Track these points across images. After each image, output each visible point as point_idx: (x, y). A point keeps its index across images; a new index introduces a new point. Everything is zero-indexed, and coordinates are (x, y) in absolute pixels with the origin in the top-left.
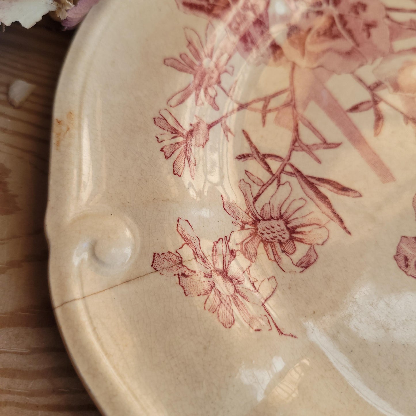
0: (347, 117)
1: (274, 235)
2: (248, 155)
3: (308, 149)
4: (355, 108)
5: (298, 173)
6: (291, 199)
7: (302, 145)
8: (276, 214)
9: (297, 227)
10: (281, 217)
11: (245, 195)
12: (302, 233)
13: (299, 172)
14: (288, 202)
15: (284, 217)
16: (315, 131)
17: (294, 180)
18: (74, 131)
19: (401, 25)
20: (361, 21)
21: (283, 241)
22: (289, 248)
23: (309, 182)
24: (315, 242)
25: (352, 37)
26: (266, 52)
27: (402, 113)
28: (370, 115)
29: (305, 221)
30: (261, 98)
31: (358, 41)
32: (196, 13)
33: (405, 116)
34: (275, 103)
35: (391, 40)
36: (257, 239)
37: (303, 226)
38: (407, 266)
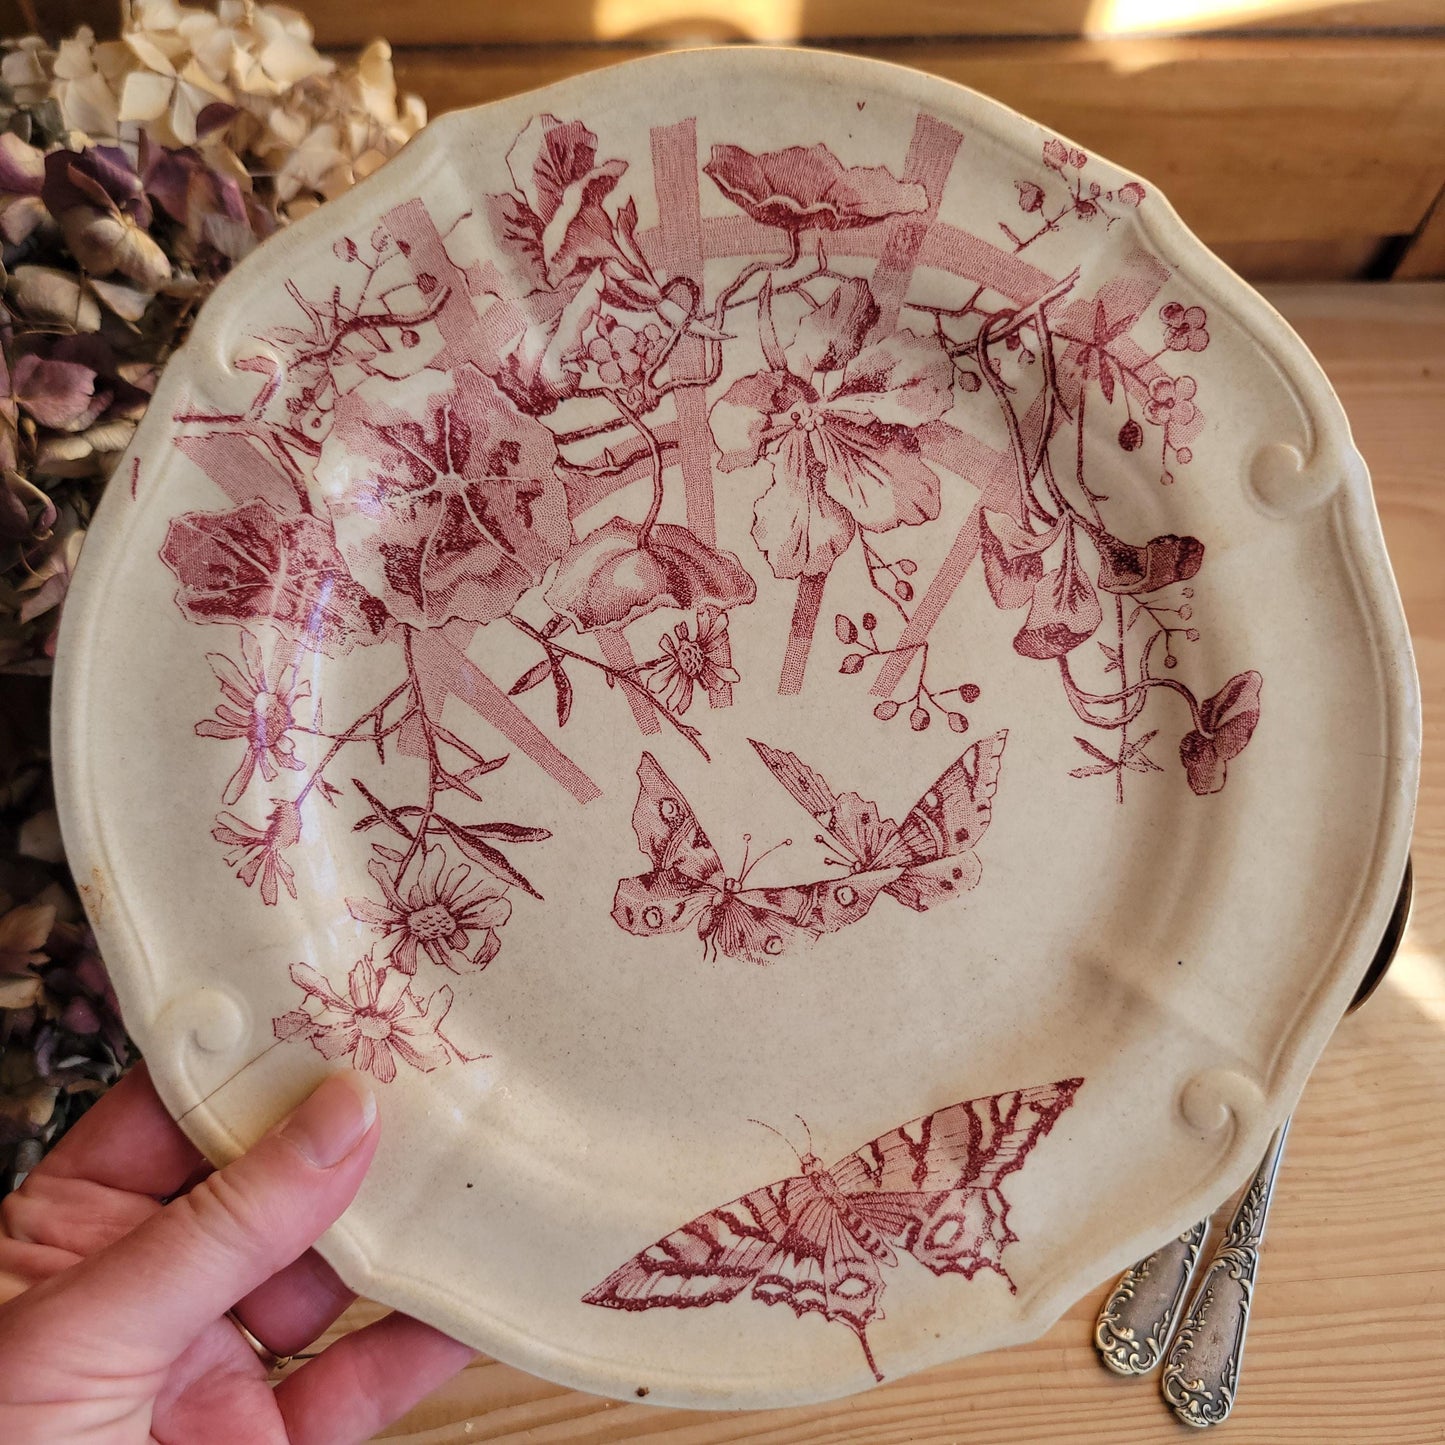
0: (511, 704)
1: (435, 928)
2: (370, 819)
3: (457, 783)
4: (521, 686)
5: (449, 827)
6: (447, 869)
7: (447, 778)
8: (430, 898)
9: (466, 908)
10: (438, 899)
11: (381, 882)
12: (471, 915)
13: (450, 824)
14: (444, 874)
15: (443, 900)
16: (461, 747)
17: (445, 840)
18: (111, 895)
19: (587, 472)
20: (510, 491)
21: (449, 933)
22: (459, 941)
23: (469, 836)
24: (492, 925)
25: (498, 535)
26: (356, 620)
27: (602, 666)
28: (548, 689)
29: (473, 897)
30: (367, 711)
31: (511, 539)
32: (216, 617)
33: (608, 670)
34: (392, 715)
35: (570, 514)
36: (412, 941)
37: (472, 904)
38: (631, 922)
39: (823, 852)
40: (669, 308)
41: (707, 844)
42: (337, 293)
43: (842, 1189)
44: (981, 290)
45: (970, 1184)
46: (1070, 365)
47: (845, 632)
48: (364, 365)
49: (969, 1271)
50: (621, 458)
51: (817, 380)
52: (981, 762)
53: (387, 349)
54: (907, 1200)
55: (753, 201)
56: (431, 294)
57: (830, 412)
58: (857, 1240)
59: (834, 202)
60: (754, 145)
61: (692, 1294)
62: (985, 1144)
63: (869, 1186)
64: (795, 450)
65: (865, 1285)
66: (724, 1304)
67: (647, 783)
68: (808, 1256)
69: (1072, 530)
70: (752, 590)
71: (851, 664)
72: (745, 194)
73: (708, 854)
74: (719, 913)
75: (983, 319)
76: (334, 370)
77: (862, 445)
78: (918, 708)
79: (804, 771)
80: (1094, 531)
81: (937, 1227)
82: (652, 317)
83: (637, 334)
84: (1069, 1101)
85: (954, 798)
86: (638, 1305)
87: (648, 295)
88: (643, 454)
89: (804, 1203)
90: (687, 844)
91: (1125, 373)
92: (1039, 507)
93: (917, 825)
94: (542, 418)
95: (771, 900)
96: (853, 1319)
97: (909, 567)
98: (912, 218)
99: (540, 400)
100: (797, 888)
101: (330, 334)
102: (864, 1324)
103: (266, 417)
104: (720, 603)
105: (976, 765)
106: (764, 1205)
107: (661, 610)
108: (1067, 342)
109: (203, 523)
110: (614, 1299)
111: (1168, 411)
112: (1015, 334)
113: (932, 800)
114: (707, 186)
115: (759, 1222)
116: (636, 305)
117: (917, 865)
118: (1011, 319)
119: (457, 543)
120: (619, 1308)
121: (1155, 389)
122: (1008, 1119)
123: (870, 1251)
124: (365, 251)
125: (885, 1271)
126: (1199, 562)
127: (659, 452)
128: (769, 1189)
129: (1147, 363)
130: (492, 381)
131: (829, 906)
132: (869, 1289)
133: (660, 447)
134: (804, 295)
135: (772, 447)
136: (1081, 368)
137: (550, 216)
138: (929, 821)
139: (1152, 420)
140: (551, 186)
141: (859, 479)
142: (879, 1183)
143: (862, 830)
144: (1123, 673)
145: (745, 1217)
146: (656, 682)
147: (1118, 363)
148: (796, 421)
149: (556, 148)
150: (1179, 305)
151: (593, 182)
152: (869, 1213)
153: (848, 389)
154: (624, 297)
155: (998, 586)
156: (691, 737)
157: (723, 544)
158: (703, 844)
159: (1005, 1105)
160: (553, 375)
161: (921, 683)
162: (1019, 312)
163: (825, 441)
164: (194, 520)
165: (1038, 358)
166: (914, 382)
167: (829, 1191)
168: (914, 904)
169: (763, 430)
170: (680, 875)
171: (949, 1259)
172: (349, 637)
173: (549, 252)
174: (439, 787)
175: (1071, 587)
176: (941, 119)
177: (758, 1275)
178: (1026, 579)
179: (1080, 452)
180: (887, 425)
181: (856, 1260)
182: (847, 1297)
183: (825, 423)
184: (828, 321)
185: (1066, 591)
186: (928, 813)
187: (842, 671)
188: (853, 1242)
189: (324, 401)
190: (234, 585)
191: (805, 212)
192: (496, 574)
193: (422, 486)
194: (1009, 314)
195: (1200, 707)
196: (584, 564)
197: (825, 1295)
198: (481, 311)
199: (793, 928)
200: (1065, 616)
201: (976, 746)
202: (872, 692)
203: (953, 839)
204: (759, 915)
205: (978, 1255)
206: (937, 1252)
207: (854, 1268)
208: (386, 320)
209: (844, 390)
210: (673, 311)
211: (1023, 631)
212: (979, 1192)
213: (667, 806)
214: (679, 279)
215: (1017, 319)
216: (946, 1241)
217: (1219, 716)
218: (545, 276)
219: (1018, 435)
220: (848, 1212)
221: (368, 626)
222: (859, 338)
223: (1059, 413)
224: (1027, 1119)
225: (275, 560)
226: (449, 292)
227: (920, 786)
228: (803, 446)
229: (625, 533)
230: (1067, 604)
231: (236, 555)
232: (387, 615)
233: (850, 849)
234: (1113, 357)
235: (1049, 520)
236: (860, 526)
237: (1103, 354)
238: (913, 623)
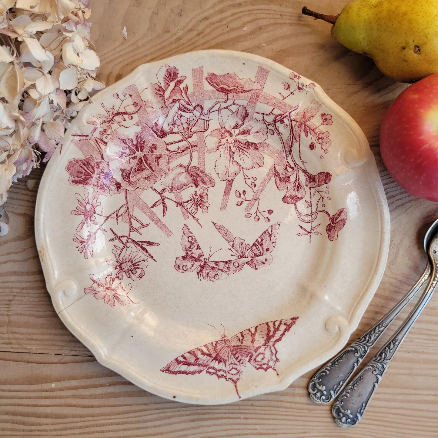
0: (151, 210)
1: (128, 268)
2: (114, 238)
3: (136, 230)
4: (154, 206)
5: (133, 241)
6: (132, 252)
7: (134, 229)
8: (128, 260)
9: (136, 263)
10: (130, 260)
11: (115, 255)
12: (138, 265)
13: (134, 241)
14: (131, 254)
16: (138, 221)
17: (132, 245)
18: (46, 253)
19: (173, 152)
20: (154, 156)
21: (132, 269)
22: (134, 272)
23: (138, 244)
24: (143, 268)
25: (150, 167)
26: (113, 187)
27: (175, 201)
28: (161, 207)
29: (139, 260)
30: (115, 211)
31: (153, 168)
32: (78, 184)
33: (176, 202)
34: (121, 212)
35: (169, 163)
36: (122, 271)
37: (138, 262)
38: (179, 269)
39: (230, 252)
40: (195, 112)
41: (200, 249)
42: (113, 106)
43: (232, 344)
44: (274, 109)
45: (267, 345)
46: (296, 128)
47: (238, 195)
48: (119, 124)
49: (266, 369)
50: (182, 149)
51: (233, 131)
52: (273, 230)
53: (125, 120)
54: (249, 348)
55: (217, 86)
56: (136, 107)
57: (236, 139)
58: (235, 358)
59: (237, 87)
60: (218, 73)
61: (190, 371)
62: (271, 334)
63: (239, 344)
64: (226, 148)
65: (237, 371)
66: (198, 374)
67: (185, 232)
68: (222, 362)
69: (298, 171)
70: (214, 183)
71: (239, 203)
72: (215, 85)
73: (200, 251)
74: (202, 267)
75: (274, 116)
76: (111, 125)
77: (244, 147)
78: (257, 215)
79: (226, 231)
80: (304, 171)
81: (257, 356)
82: (191, 114)
83: (187, 119)
84: (294, 323)
85: (266, 240)
86: (175, 373)
87: (190, 109)
88: (188, 148)
89: (221, 347)
90: (195, 249)
91: (311, 130)
92: (289, 165)
93: (256, 246)
94: (163, 139)
95: (216, 265)
96: (233, 381)
97: (255, 179)
98: (257, 91)
99: (163, 134)
100: (223, 262)
101: (111, 116)
102: (236, 382)
103: (94, 136)
104: (206, 186)
105: (271, 231)
106: (211, 347)
107: (191, 188)
108: (296, 122)
109: (77, 161)
110: (169, 371)
111: (322, 140)
112: (283, 120)
113: (260, 240)
114: (206, 83)
115: (209, 352)
116: (187, 111)
117: (255, 257)
118: (282, 116)
119: (140, 169)
120: (170, 373)
121: (319, 135)
122: (278, 327)
123: (239, 361)
124: (121, 97)
125: (243, 367)
126: (330, 179)
127: (192, 148)
128: (212, 343)
129: (316, 128)
130: (151, 129)
131: (232, 267)
132: (238, 372)
133: (192, 147)
134: (230, 110)
135: (220, 147)
136: (299, 129)
137: (167, 89)
138: (259, 245)
139: (318, 142)
140: (167, 82)
141: (243, 156)
142: (242, 343)
143: (241, 247)
144: (311, 208)
145: (205, 350)
146: (188, 206)
147: (309, 128)
148: (227, 141)
149: (169, 73)
150: (325, 114)
151: (178, 81)
152: (239, 351)
153: (240, 133)
154: (184, 109)
155: (278, 184)
156: (197, 221)
157: (207, 171)
158: (199, 249)
159: (277, 324)
160: (166, 128)
161: (257, 209)
162: (283, 114)
163: (234, 146)
164: (75, 160)
165: (289, 126)
166: (257, 132)
167: (229, 345)
168: (254, 268)
169: (219, 143)
170: (192, 257)
171: (260, 365)
172: (111, 192)
173: (166, 98)
174: (131, 231)
175: (298, 185)
176: (264, 67)
177: (208, 366)
178: (286, 183)
179: (300, 151)
180: (250, 143)
181: (235, 364)
182: (232, 374)
183: (234, 142)
184: (236, 116)
185: (296, 187)
186: (259, 243)
187: (237, 205)
188: (234, 359)
189: (109, 132)
190: (83, 177)
191: (230, 89)
192: (149, 177)
193: (132, 155)
194: (281, 115)
195: (331, 217)
196: (171, 175)
197: (226, 373)
198: (148, 112)
199: (222, 272)
200: (296, 193)
201: (272, 226)
202: (244, 211)
203: (265, 251)
204: (213, 268)
205: (268, 365)
206: (257, 363)
207: (234, 366)
208: (125, 113)
209: (239, 134)
210: (197, 113)
211: (285, 196)
212: (269, 347)
213: (190, 238)
214: (198, 105)
215: (283, 116)
216: (260, 360)
217: (336, 220)
218: (165, 103)
219: (284, 146)
220: (233, 350)
221: (116, 189)
222: (244, 121)
223: (294, 140)
224: (283, 327)
225: (94, 171)
226: (141, 107)
227: (256, 236)
228: (228, 147)
229: (182, 168)
230: (297, 190)
231: (84, 169)
232: (121, 187)
233: (238, 252)
234: (308, 126)
235: (292, 168)
236: (243, 168)
237: (305, 125)
238: (256, 193)
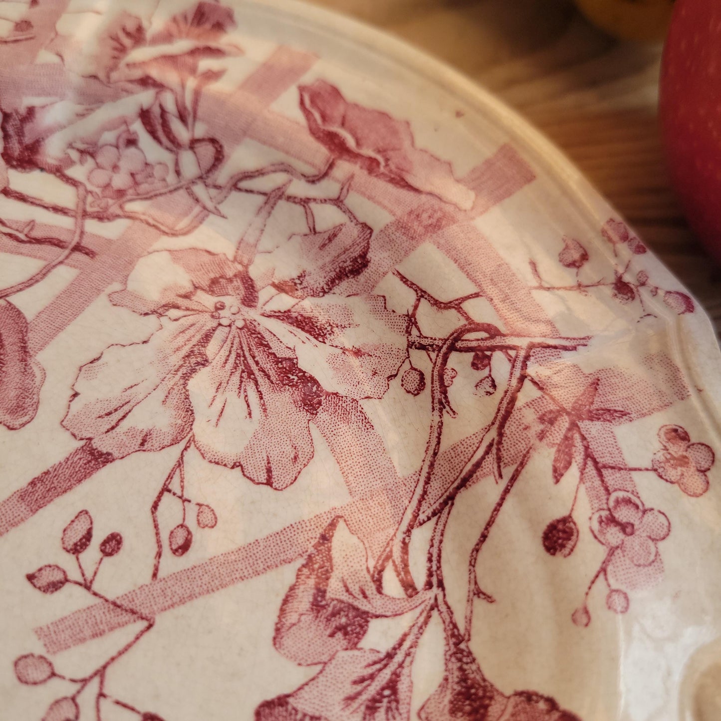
40: (188, 160)
44: (477, 295)
46: (529, 416)
47: (76, 537)
50: (37, 234)
51: (265, 293)
55: (319, 121)
56: (18, 33)
57: (256, 324)
59: (387, 159)
60: (352, 94)
64: (192, 331)
69: (429, 617)
70: (26, 419)
72: (317, 115)
75: (463, 322)
77: (261, 369)
78: (73, 699)
80: (453, 635)
82: (167, 157)
83: (146, 164)
87: (179, 138)
88: (58, 243)
91: (590, 463)
92: (406, 565)
94: (11, 171)
97: (207, 517)
98: (449, 208)
99: (25, 159)
108: (540, 394)
111: (621, 536)
112: (488, 353)
118: (492, 337)
121: (618, 502)
127: (72, 251)
129: (620, 469)
133: (78, 248)
134: (309, 215)
135: (174, 313)
136: (542, 427)
137: (154, 44)
139: (596, 533)
140: (175, 30)
141: (231, 395)
147: (587, 448)
148: (217, 309)
150: (686, 433)
151: (207, 47)
153: (289, 317)
155: (292, 618)
157: (44, 358)
160: (53, 151)
161: (104, 667)
162: (504, 335)
163: (229, 342)
165: (499, 394)
166: (358, 353)
169: (180, 296)
173: (129, 59)
175: (383, 689)
178: (332, 635)
179: (490, 524)
180: (301, 371)
183: (241, 329)
184: (316, 249)
185: (373, 689)
187: (31, 578)
191: (356, 150)
194: (493, 332)
202: (40, 632)
209: (285, 316)
210: (189, 164)
211: (282, 701)
214: (213, 141)
215: (498, 341)
218: (111, 71)
219: (432, 466)
222: (332, 283)
223: (490, 463)
226: (32, 38)
228: (203, 331)
230: (363, 708)
234: (583, 438)
235: (409, 587)
236: (192, 440)
237: (574, 426)
238: (158, 586)
